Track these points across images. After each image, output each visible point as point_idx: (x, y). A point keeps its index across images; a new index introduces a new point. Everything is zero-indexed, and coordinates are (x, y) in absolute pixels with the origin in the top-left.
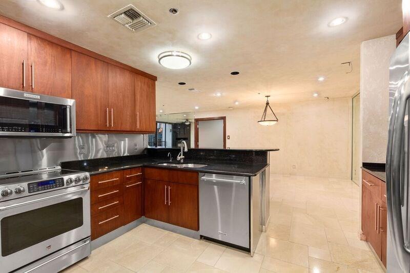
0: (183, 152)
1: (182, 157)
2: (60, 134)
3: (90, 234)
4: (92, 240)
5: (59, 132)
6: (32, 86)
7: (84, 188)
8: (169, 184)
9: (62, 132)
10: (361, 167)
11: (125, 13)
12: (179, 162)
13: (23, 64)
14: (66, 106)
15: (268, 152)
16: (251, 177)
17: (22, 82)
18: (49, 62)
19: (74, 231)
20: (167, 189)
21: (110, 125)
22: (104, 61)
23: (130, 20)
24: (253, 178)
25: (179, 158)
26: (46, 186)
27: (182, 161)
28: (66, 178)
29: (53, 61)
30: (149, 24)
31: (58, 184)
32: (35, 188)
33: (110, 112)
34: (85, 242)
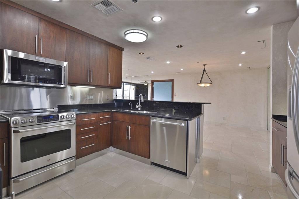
0: (141, 102)
1: (140, 105)
2: (57, 85)
3: (75, 155)
4: (76, 159)
5: (56, 84)
6: (41, 52)
7: (72, 123)
8: (129, 124)
9: (59, 84)
10: (271, 118)
11: (102, 3)
12: (137, 110)
13: (36, 38)
14: (62, 66)
15: (203, 105)
16: (188, 121)
17: (35, 49)
18: (52, 37)
19: (65, 151)
20: (128, 128)
21: (90, 81)
22: (87, 37)
23: (105, 7)
24: (190, 122)
25: (137, 107)
26: (48, 119)
27: (140, 109)
28: (60, 115)
29: (54, 36)
30: (118, 10)
31: (55, 118)
32: (41, 120)
33: (90, 71)
34: (72, 159)
